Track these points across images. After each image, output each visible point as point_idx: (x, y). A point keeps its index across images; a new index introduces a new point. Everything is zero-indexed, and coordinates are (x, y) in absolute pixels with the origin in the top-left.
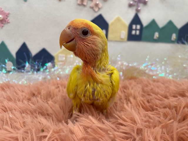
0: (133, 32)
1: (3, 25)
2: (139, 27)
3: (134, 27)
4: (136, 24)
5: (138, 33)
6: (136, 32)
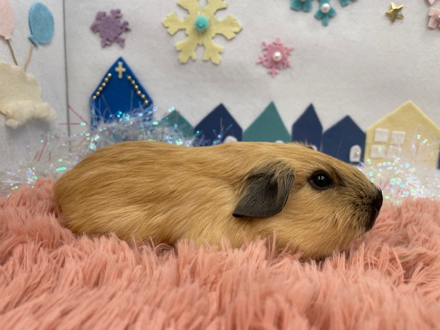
1: (277, 71)
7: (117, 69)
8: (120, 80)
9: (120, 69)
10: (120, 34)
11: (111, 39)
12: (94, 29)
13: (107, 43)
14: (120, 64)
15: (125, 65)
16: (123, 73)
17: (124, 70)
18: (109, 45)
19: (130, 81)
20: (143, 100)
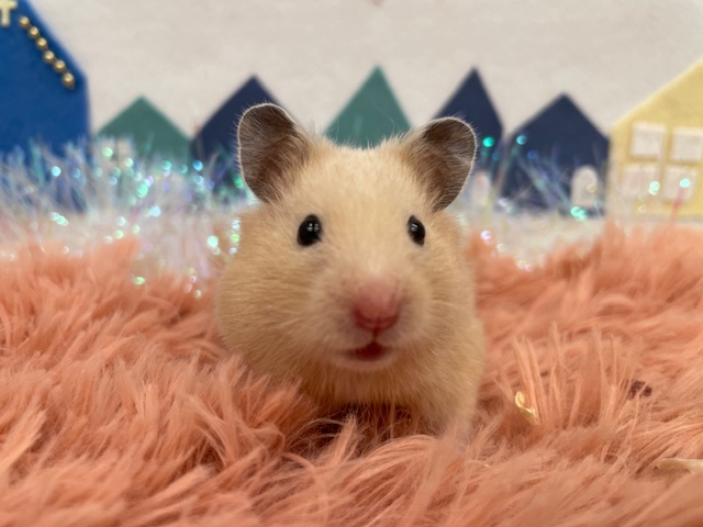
8: (4, 29)
9: (4, 4)
16: (12, 12)
17: (13, 3)
19: (25, 31)
20: (60, 75)
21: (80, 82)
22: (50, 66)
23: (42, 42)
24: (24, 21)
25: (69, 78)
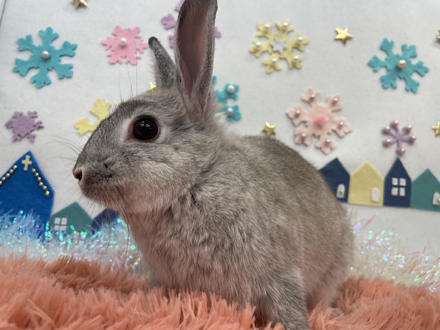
0: (395, 192)
2: (403, 182)
3: (395, 181)
4: (399, 177)
5: (403, 193)
6: (399, 192)
7: (23, 162)
8: (25, 172)
9: (27, 162)
10: (31, 131)
11: (23, 135)
12: (9, 125)
13: (18, 138)
14: (28, 157)
15: (32, 159)
16: (29, 166)
17: (30, 163)
18: (20, 141)
19: (34, 173)
20: (45, 191)
21: (52, 194)
22: (41, 187)
23: (40, 178)
24: (34, 170)
25: (48, 193)
